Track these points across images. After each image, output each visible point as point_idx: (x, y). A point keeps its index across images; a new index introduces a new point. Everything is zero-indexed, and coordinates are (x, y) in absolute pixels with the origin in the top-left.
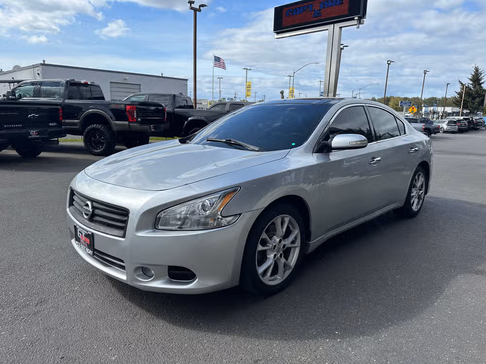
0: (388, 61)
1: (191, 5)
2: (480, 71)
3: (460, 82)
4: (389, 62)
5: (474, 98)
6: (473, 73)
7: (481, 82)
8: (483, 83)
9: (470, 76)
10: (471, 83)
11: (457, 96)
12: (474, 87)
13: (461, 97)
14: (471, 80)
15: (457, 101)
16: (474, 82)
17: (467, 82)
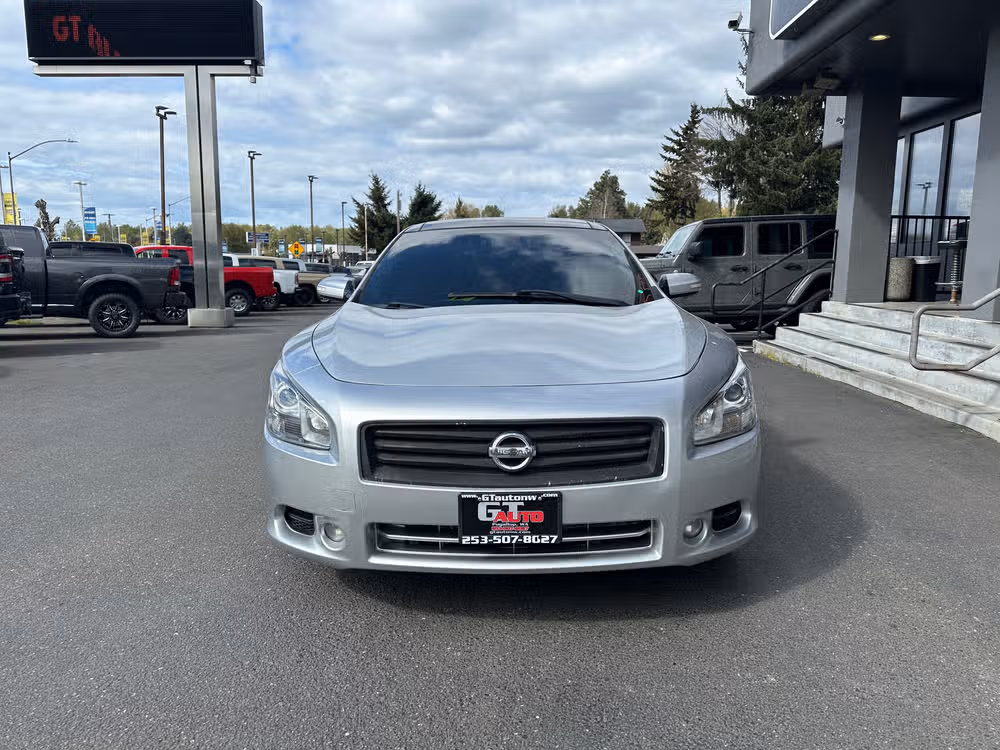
0: (249, 152)
2: (381, 183)
3: (355, 200)
4: (252, 155)
5: (381, 230)
6: (373, 187)
7: (386, 202)
8: (389, 204)
9: (369, 192)
10: (372, 202)
11: (354, 225)
12: (378, 210)
13: (361, 226)
14: (370, 197)
15: (356, 234)
16: (377, 203)
17: (366, 201)
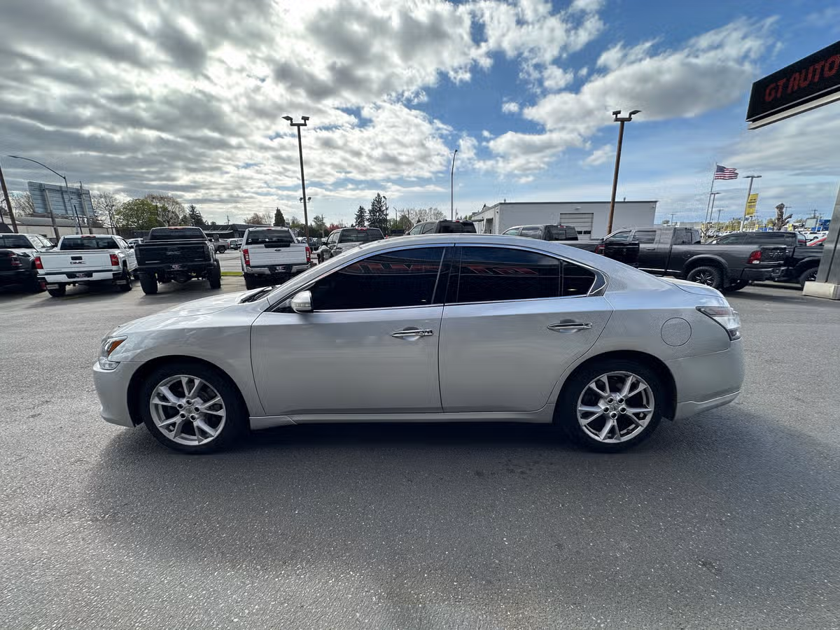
1: (616, 116)
